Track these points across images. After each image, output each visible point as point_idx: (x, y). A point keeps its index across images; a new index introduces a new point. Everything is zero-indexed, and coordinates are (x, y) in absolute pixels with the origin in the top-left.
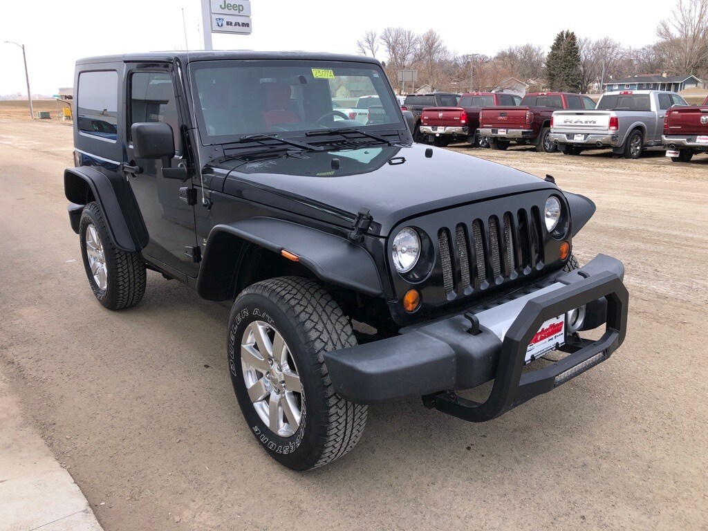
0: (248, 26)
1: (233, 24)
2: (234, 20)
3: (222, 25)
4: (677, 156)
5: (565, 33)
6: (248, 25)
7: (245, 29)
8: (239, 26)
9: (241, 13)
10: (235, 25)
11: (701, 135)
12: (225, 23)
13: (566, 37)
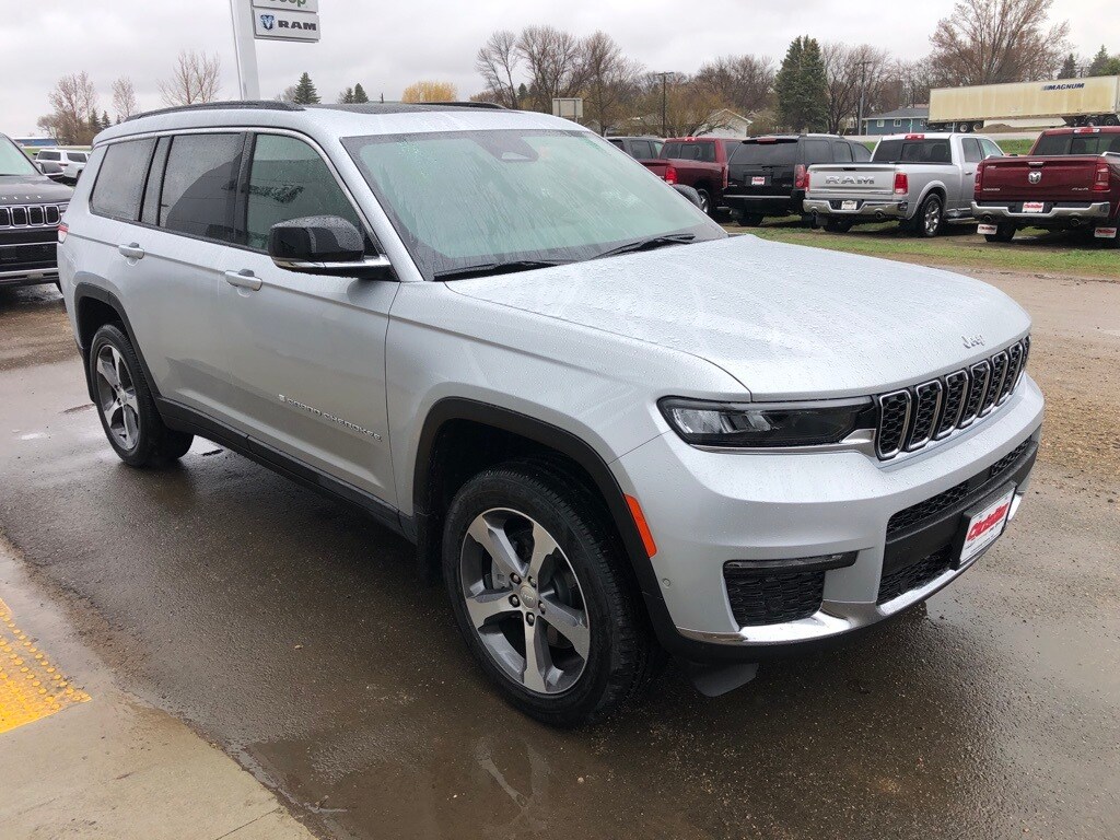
0: (315, 29)
1: (290, 25)
2: (290, 18)
3: (271, 27)
4: (994, 232)
5: (802, 40)
6: (313, 27)
7: (308, 33)
8: (300, 27)
9: (303, 7)
10: (293, 26)
11: (1029, 201)
12: (276, 24)
13: (805, 46)
